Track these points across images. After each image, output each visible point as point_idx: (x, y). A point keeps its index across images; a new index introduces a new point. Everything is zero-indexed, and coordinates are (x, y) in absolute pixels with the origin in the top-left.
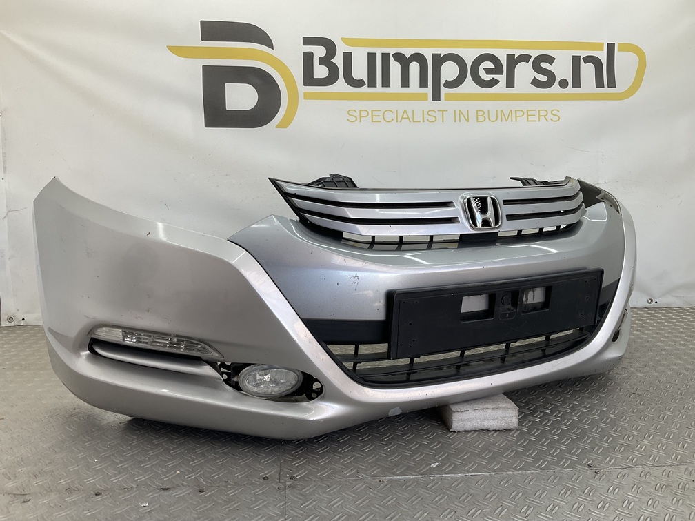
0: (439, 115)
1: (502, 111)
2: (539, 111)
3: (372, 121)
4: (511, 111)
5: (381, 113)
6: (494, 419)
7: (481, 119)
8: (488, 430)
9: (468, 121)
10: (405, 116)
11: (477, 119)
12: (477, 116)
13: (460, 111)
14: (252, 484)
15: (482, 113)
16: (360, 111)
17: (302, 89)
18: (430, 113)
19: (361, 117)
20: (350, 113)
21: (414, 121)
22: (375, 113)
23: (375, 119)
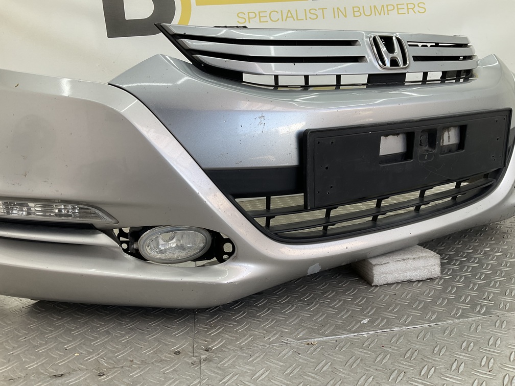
0: (319, 13)
1: (375, 6)
2: (407, 4)
3: (260, 22)
4: (383, 6)
5: (267, 14)
6: (416, 269)
7: (357, 14)
8: (410, 282)
9: (346, 16)
10: (289, 15)
11: (354, 14)
12: (354, 12)
13: (338, 8)
14: (162, 360)
15: (356, 9)
16: (249, 13)
18: (311, 11)
19: (249, 18)
20: (240, 15)
21: (297, 20)
22: (262, 14)
23: (262, 19)
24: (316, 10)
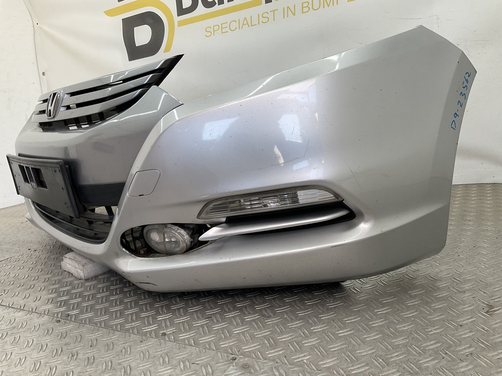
0: (270, 15)
3: (222, 33)
5: (227, 25)
7: (305, 10)
9: (294, 15)
11: (303, 10)
12: (303, 8)
13: (288, 7)
15: (305, 5)
16: (214, 26)
17: (177, 19)
19: (214, 31)
20: (207, 29)
21: (252, 26)
22: (223, 26)
23: (224, 30)
24: (268, 13)
